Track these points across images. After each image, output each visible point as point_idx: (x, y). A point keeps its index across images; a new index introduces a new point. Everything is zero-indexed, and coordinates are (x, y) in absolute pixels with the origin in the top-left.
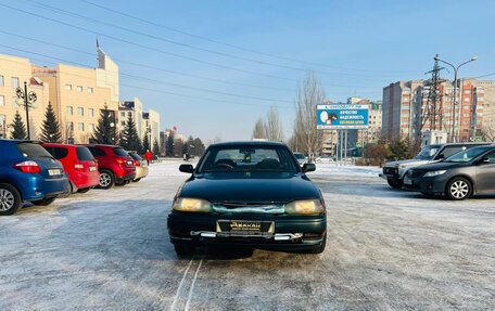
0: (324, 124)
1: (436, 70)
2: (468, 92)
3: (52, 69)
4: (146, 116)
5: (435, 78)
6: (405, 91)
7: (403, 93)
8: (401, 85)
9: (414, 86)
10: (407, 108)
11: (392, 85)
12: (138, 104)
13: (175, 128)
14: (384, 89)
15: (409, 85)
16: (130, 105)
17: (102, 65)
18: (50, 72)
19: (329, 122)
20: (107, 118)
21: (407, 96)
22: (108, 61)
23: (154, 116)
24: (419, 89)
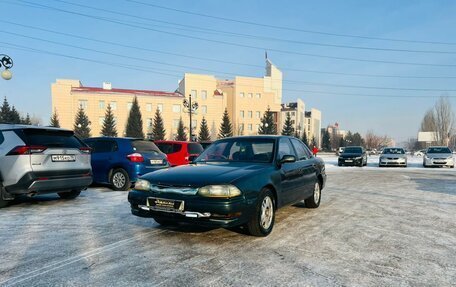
3: (230, 81)
4: (308, 114)
12: (301, 104)
13: (337, 125)
16: (294, 106)
17: (269, 74)
18: (229, 84)
20: (269, 118)
22: (274, 69)
23: (316, 114)
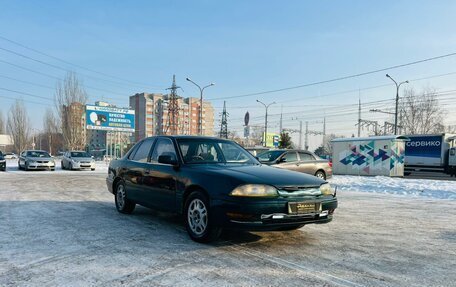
0: (93, 124)
1: (174, 88)
2: (195, 109)
5: (173, 94)
6: (149, 102)
7: (148, 103)
8: (146, 96)
9: (156, 99)
10: (151, 116)
11: (137, 95)
14: (131, 98)
15: (151, 97)
19: (98, 123)
21: (150, 107)
24: (160, 102)
